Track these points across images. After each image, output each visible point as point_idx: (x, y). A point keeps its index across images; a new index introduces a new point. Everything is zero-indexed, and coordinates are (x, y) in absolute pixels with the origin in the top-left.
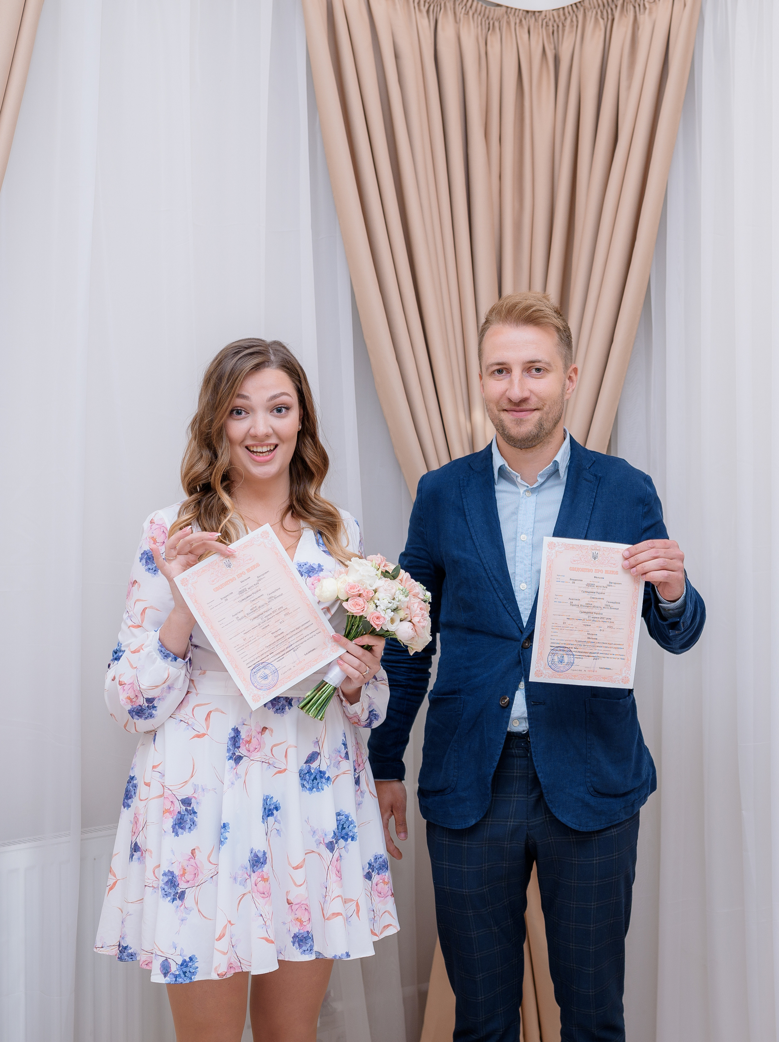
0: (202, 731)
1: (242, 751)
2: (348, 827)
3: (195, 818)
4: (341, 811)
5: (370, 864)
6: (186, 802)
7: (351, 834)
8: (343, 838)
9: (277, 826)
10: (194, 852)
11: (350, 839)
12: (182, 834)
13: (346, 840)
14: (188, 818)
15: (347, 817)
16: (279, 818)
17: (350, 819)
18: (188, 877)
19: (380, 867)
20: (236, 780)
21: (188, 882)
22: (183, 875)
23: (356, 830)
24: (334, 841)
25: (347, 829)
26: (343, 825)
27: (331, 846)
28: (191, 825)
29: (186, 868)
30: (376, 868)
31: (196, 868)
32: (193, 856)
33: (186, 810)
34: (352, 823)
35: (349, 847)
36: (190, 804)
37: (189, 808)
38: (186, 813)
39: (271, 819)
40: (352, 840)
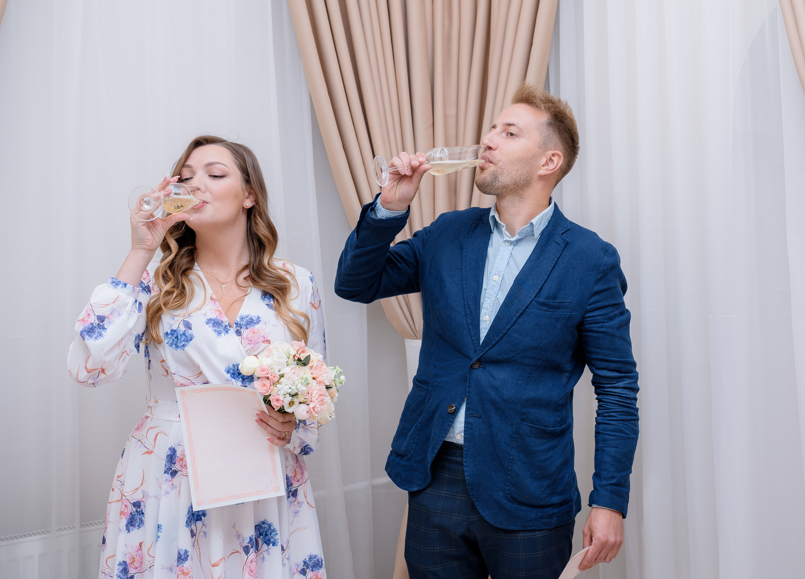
0: (151, 449)
1: (177, 467)
2: (270, 534)
3: (143, 518)
4: (265, 520)
5: (305, 562)
6: (137, 505)
7: (272, 540)
8: (266, 543)
9: (204, 529)
10: (141, 545)
11: (271, 545)
12: (133, 530)
13: (268, 545)
14: (137, 517)
15: (270, 526)
16: (205, 523)
17: (272, 528)
18: (136, 564)
19: (314, 565)
20: (172, 490)
21: (137, 568)
22: (132, 563)
23: (277, 537)
24: (250, 546)
25: (269, 536)
26: (266, 532)
27: (246, 550)
28: (140, 523)
29: (136, 557)
30: (311, 565)
31: (142, 558)
32: (141, 548)
33: (137, 511)
34: (274, 530)
35: (270, 551)
36: (139, 507)
37: (139, 510)
38: (136, 514)
39: (199, 523)
40: (273, 545)
